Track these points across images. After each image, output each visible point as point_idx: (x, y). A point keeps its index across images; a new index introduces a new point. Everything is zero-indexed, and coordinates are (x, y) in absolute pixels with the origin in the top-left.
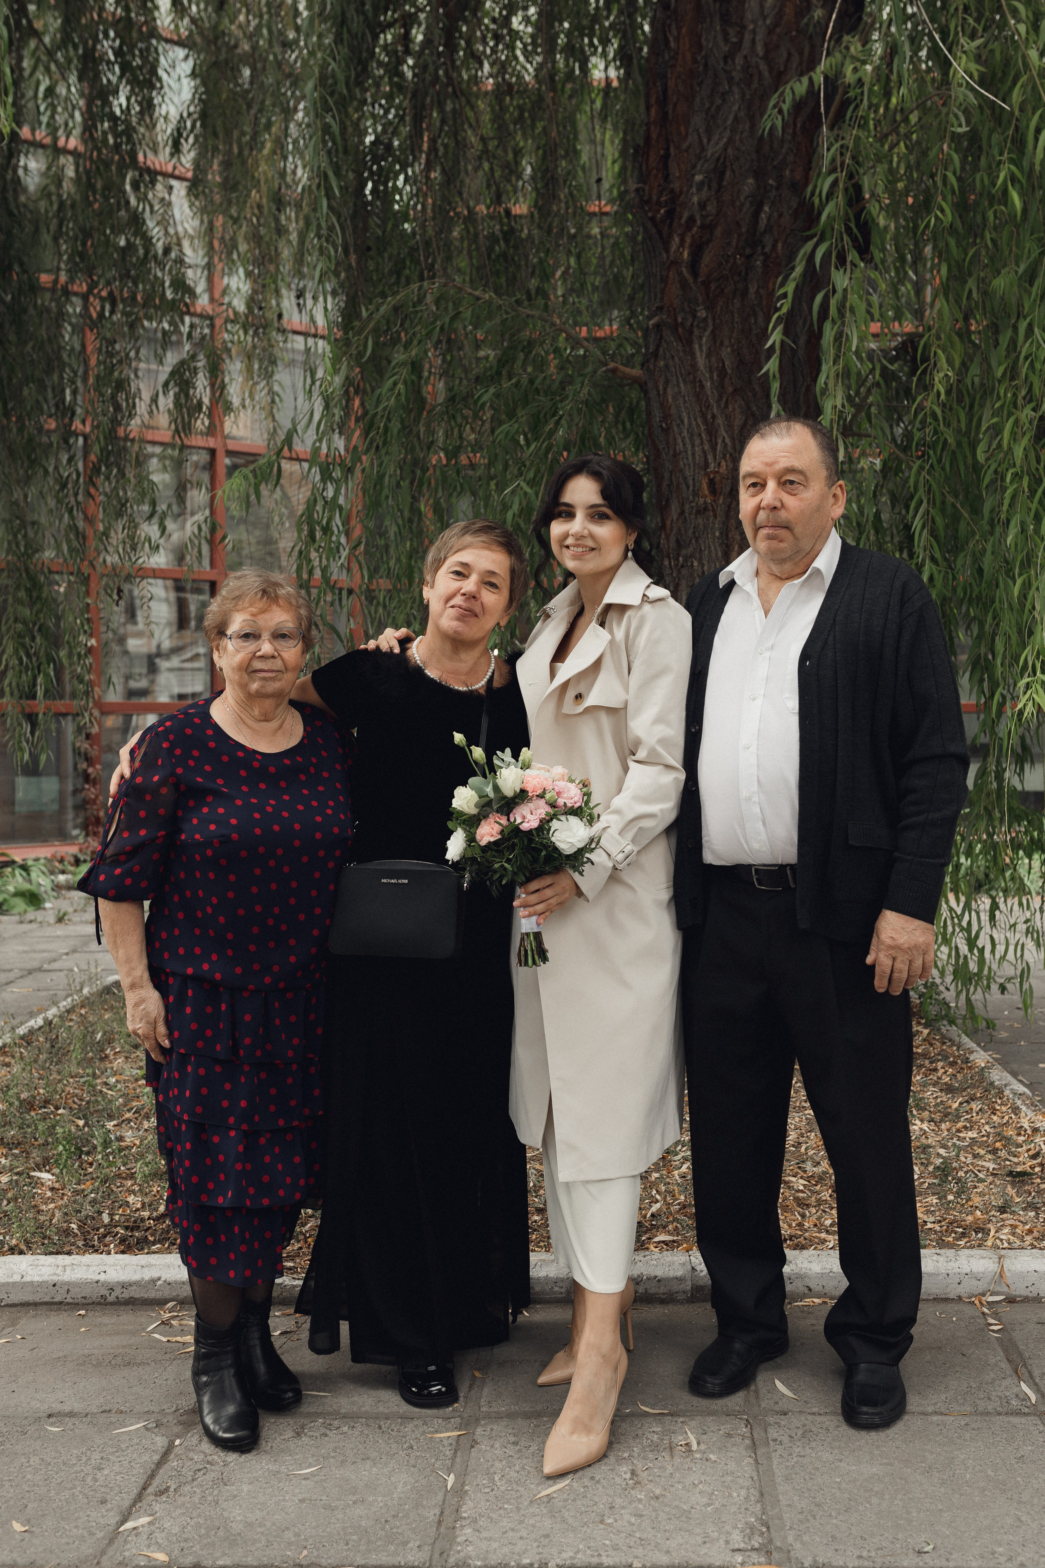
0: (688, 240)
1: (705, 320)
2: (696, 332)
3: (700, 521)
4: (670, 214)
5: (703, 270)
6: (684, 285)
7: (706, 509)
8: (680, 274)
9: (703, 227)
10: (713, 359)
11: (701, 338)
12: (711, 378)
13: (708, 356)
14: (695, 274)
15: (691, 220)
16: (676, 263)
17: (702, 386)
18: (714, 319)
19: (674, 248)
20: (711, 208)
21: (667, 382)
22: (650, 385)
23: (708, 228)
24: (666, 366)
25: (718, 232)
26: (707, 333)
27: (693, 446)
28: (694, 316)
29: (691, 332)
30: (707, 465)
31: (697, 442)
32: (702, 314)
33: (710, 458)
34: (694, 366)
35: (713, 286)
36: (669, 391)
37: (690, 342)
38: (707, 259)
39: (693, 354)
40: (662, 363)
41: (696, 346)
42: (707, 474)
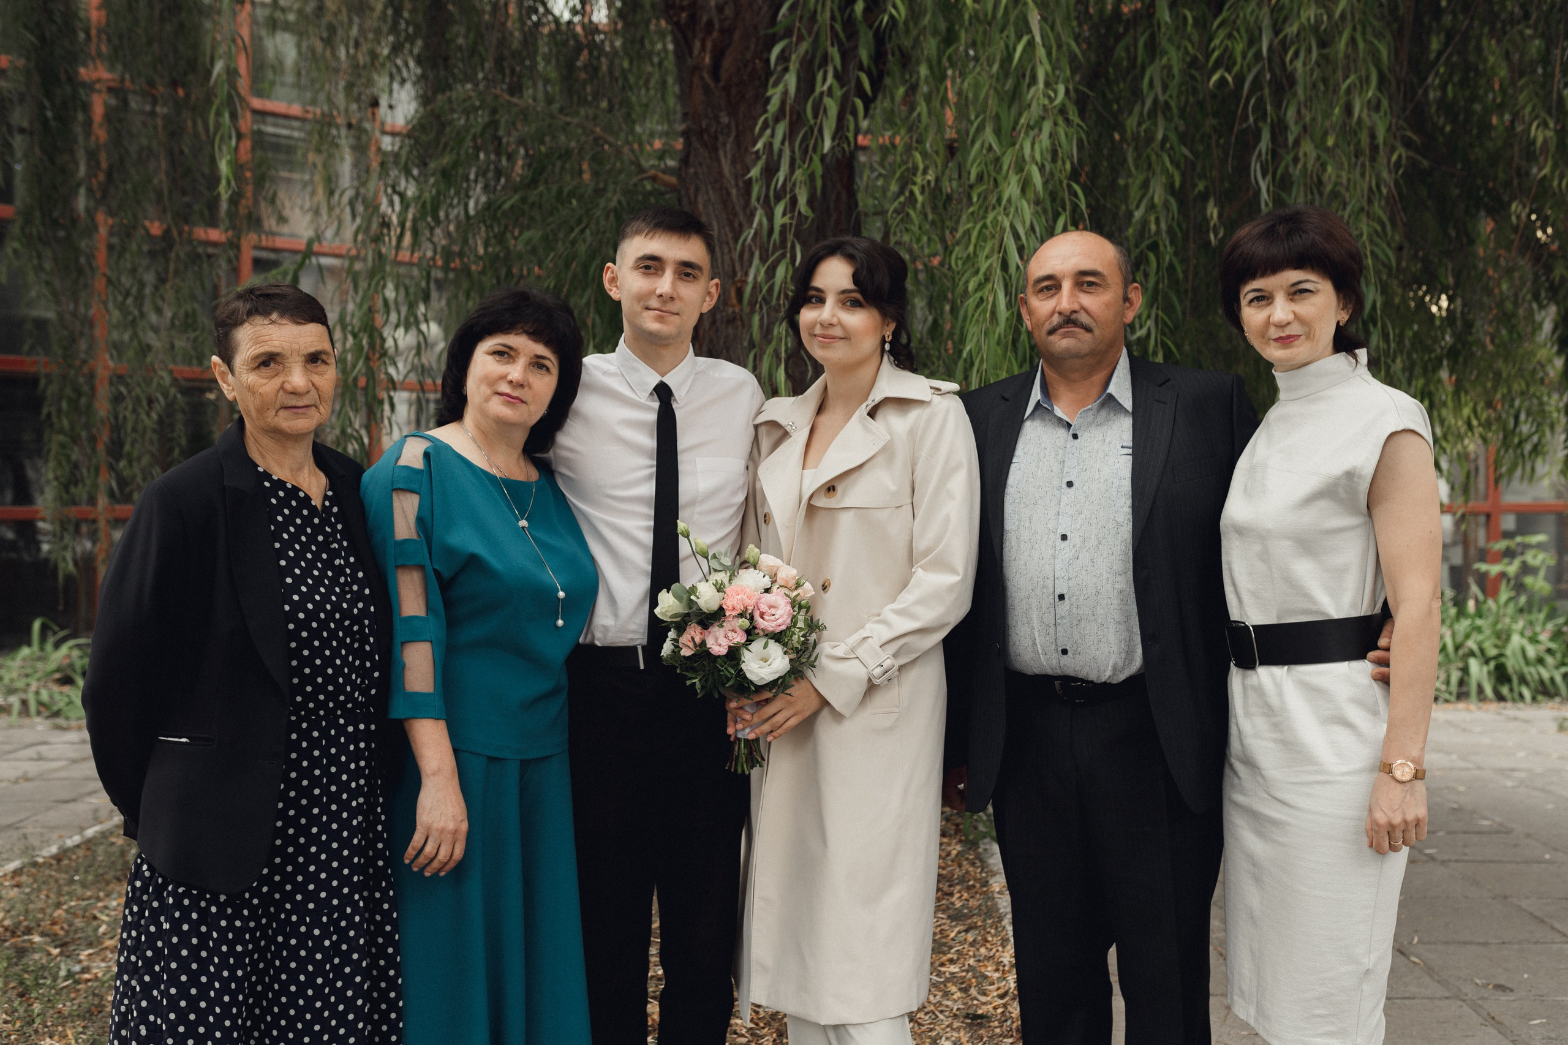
0: (709, 45)
1: (728, 126)
2: (721, 138)
3: (730, 331)
4: (693, 19)
5: (724, 76)
6: (707, 90)
7: (734, 319)
8: (702, 79)
9: (722, 31)
10: (738, 166)
11: (724, 144)
12: (737, 185)
13: (734, 162)
14: (716, 76)
15: (710, 23)
16: (696, 69)
17: (729, 194)
18: (737, 126)
19: (696, 52)
20: (729, 12)
21: (697, 190)
22: (683, 192)
23: (727, 32)
24: (696, 173)
25: (737, 36)
26: (731, 139)
27: (723, 254)
28: (719, 122)
29: (716, 139)
30: (735, 273)
31: (726, 250)
32: (725, 119)
33: (738, 268)
34: (720, 173)
35: (734, 91)
36: (700, 199)
37: (716, 150)
38: (727, 63)
39: (718, 161)
40: (692, 170)
41: (721, 153)
42: (734, 283)
